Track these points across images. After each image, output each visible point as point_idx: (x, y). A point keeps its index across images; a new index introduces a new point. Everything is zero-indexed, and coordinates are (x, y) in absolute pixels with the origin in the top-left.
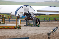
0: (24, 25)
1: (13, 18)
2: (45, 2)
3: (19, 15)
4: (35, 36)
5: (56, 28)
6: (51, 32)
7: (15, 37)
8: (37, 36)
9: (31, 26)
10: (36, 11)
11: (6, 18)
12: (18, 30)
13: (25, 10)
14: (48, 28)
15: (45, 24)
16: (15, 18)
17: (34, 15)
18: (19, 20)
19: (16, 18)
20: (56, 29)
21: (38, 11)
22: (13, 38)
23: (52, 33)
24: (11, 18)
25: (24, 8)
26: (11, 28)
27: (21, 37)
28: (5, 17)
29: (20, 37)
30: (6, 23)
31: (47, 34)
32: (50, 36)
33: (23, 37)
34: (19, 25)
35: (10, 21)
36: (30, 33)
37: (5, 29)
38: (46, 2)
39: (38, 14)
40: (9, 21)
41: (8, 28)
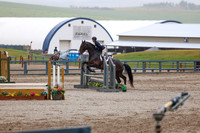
0: (75, 86)
1: (36, 62)
2: (145, 6)
3: (56, 50)
4: (113, 121)
5: (184, 95)
6: (165, 110)
7: (42, 125)
8: (119, 122)
9: (98, 90)
10: (116, 38)
11: (13, 60)
12: (54, 102)
13: (77, 35)
14: (157, 95)
15: (145, 82)
16: (42, 62)
17: (109, 50)
18: (56, 69)
19: (47, 63)
20: (181, 101)
21: (122, 38)
22: (37, 129)
23: (168, 113)
24: (29, 62)
25: (75, 27)
26: (30, 96)
27: (64, 127)
28: (10, 58)
29: (59, 128)
30: (12, 79)
31: (151, 115)
32: (160, 123)
33: (70, 127)
34: (57, 86)
35: (26, 71)
36: (96, 113)
37: (10, 98)
38: (150, 5)
39: (121, 49)
40: (23, 73)
41: (21, 96)
